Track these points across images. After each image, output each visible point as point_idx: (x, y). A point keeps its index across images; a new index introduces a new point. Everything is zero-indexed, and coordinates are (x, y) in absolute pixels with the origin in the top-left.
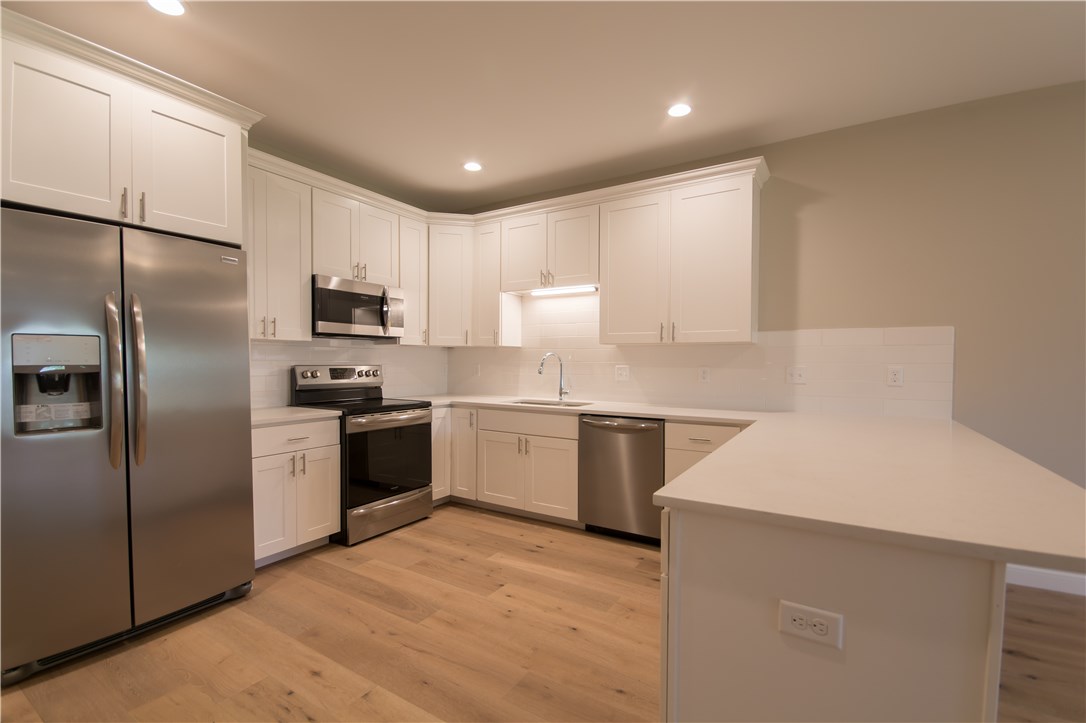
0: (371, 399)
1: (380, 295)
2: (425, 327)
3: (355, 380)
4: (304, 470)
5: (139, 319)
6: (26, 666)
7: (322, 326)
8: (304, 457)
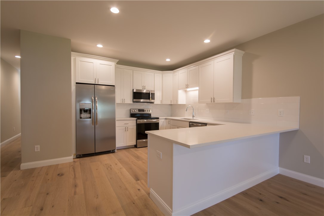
0: (148, 116)
1: (149, 92)
2: (161, 99)
3: (145, 112)
4: (128, 130)
5: (97, 100)
6: (80, 155)
7: (135, 100)
8: (128, 128)
